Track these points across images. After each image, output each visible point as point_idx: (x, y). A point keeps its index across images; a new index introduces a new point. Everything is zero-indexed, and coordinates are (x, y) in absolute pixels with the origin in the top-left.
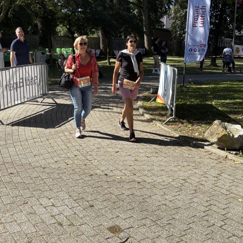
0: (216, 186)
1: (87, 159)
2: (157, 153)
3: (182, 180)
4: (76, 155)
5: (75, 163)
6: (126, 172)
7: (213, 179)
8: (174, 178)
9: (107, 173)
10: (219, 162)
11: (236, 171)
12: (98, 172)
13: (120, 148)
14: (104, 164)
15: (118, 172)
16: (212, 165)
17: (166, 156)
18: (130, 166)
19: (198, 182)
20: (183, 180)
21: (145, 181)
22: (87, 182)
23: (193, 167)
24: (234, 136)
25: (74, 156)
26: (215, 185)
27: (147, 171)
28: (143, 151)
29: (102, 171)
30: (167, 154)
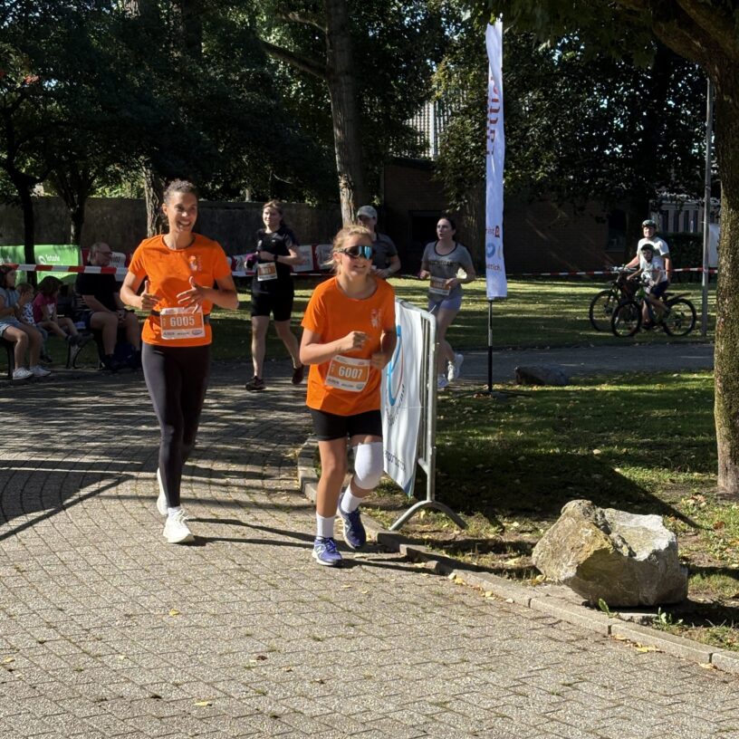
0: (552, 720)
1: (84, 652)
2: (353, 626)
3: (431, 704)
4: (45, 639)
5: (38, 666)
6: (232, 688)
7: (546, 698)
8: (405, 702)
9: (160, 694)
10: (578, 648)
11: (635, 676)
12: (126, 689)
13: (214, 615)
14: (152, 666)
15: (201, 688)
16: (551, 658)
17: (384, 635)
18: (249, 668)
19: (488, 710)
20: (437, 704)
21: (300, 712)
22: (85, 720)
23: (479, 665)
24: (635, 555)
25: (34, 645)
26: (548, 718)
27: (311, 683)
28: (300, 621)
29: (142, 687)
30: (390, 629)
